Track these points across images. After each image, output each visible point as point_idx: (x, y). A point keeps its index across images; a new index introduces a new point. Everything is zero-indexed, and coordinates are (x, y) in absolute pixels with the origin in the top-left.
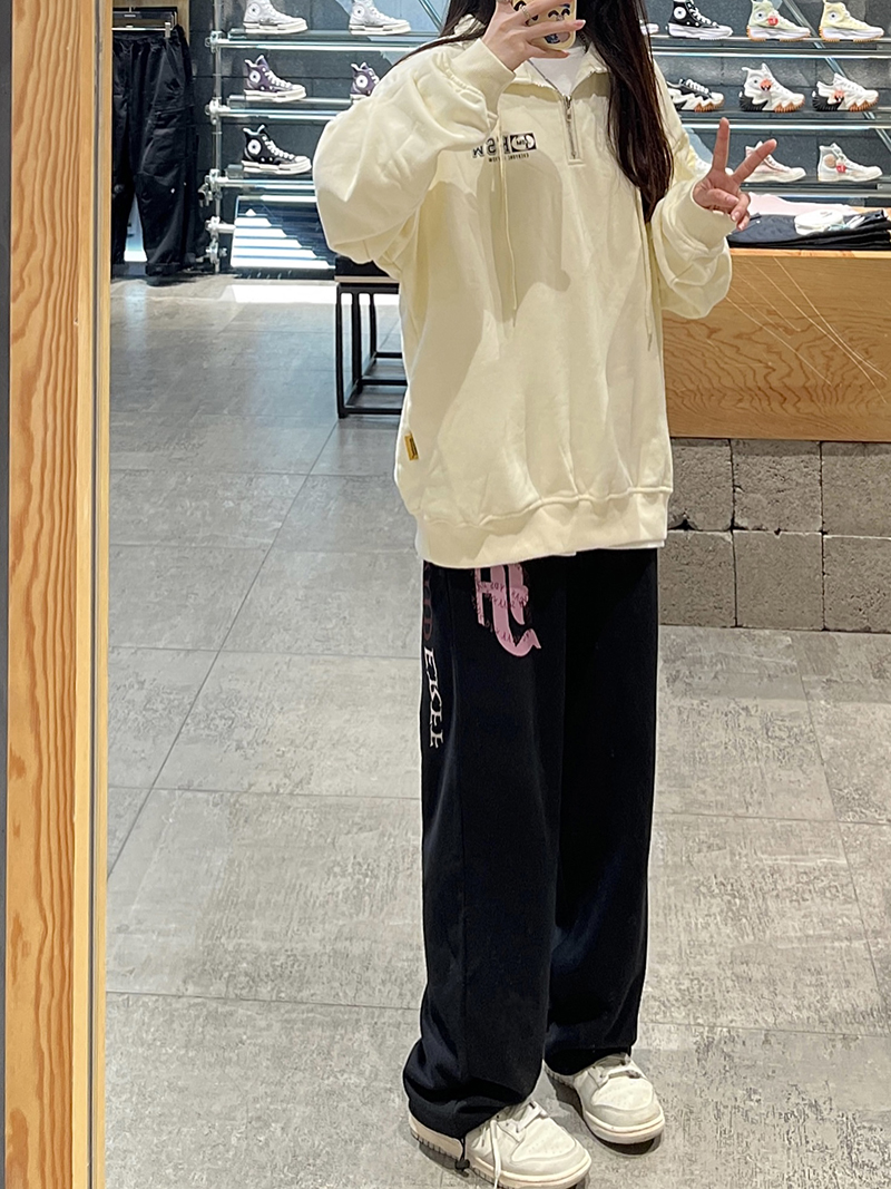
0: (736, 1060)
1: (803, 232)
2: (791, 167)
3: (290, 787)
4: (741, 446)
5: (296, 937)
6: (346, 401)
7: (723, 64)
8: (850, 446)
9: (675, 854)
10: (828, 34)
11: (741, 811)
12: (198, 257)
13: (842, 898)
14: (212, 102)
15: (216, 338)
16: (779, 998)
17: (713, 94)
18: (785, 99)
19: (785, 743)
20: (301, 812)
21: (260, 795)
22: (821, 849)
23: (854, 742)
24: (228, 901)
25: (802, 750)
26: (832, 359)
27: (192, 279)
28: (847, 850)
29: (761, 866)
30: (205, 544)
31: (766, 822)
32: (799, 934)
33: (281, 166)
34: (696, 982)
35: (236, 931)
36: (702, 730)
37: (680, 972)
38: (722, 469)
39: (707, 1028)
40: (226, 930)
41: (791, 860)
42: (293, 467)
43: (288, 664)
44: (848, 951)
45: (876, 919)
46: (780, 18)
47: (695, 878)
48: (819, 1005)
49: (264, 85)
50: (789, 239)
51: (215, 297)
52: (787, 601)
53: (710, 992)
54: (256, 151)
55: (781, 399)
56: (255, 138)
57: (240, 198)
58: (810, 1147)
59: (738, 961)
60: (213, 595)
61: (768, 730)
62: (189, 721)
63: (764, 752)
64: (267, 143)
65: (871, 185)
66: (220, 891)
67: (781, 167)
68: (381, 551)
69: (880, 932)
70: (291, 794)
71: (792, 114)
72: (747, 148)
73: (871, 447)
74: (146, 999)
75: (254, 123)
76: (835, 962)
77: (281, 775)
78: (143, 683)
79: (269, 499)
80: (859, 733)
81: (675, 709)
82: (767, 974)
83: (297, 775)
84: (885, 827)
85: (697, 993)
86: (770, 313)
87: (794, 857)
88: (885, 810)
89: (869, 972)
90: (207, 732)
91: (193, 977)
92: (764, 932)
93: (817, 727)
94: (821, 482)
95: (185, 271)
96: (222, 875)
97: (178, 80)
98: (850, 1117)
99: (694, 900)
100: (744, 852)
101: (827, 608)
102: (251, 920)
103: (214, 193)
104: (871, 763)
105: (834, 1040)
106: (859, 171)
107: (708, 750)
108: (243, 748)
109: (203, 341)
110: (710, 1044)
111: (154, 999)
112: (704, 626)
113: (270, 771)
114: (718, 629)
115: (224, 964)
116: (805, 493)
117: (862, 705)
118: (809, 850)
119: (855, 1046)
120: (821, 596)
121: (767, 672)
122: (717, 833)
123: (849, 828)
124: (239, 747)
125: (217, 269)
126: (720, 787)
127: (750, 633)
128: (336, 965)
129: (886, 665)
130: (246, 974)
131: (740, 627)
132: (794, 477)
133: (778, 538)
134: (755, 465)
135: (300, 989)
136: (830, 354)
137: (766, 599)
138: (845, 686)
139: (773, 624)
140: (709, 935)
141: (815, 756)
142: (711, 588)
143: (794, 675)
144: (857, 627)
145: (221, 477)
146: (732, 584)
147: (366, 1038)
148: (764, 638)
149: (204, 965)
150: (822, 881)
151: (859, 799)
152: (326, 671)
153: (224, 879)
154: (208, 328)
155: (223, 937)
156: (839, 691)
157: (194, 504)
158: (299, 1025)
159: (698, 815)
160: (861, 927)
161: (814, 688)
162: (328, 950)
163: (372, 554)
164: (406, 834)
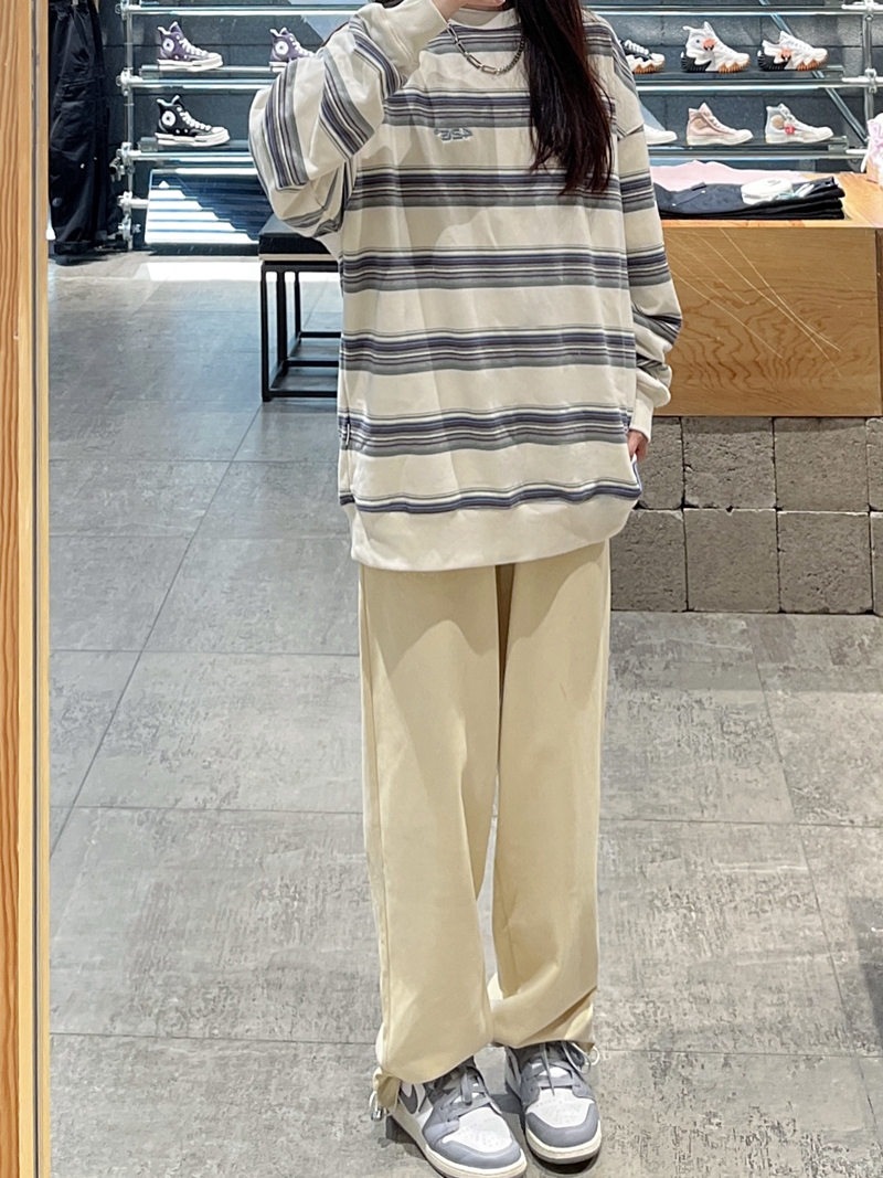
0: (694, 1083)
1: (750, 202)
2: (737, 129)
3: (217, 802)
4: (691, 424)
5: (228, 968)
6: (270, 384)
7: (663, 23)
8: (804, 421)
9: (627, 865)
11: (696, 815)
12: (109, 234)
13: (803, 908)
14: (123, 73)
15: (131, 320)
16: (739, 1021)
17: (653, 55)
18: (729, 59)
19: (742, 739)
20: (229, 830)
21: (186, 811)
22: (780, 855)
23: (813, 735)
24: (156, 928)
25: (758, 746)
26: (783, 332)
27: (103, 257)
28: (809, 854)
29: (718, 875)
30: (124, 533)
31: (722, 826)
32: (759, 949)
33: (197, 137)
34: (651, 1005)
35: (165, 962)
36: (654, 726)
37: (635, 995)
38: (673, 448)
39: (664, 1054)
40: (155, 961)
41: (749, 868)
42: (216, 454)
43: (212, 664)
44: (811, 966)
45: (839, 930)
47: (648, 891)
48: (781, 1026)
49: (178, 54)
50: (735, 209)
51: (129, 275)
52: (740, 581)
53: (666, 1015)
54: (171, 123)
55: (730, 374)
56: (169, 109)
57: (154, 171)
58: (773, 1170)
59: (695, 980)
60: (134, 589)
61: (722, 725)
62: (111, 730)
63: (720, 749)
64: (181, 114)
65: (821, 146)
66: (147, 919)
67: (727, 129)
68: (308, 537)
69: (844, 944)
70: (219, 810)
71: (737, 74)
72: (690, 110)
73: (825, 423)
74: (72, 1039)
75: (167, 94)
76: (797, 978)
77: (208, 788)
78: (60, 691)
79: (191, 488)
80: (818, 725)
81: (625, 704)
82: (726, 994)
83: (223, 788)
84: (847, 829)
85: (653, 1018)
86: (717, 286)
87: (753, 864)
88: (847, 810)
89: (833, 988)
90: (130, 742)
91: (121, 1014)
92: (722, 948)
93: (774, 720)
94: (774, 459)
95: (96, 249)
96: (149, 901)
97: (87, 51)
98: (815, 1139)
99: (648, 915)
100: (700, 861)
101: (783, 587)
102: (181, 950)
103: (126, 168)
104: (832, 759)
105: (797, 1061)
106: (809, 132)
107: (660, 748)
108: (168, 759)
109: (116, 323)
110: (666, 1069)
111: (80, 1038)
112: (653, 611)
113: (196, 784)
114: (669, 614)
115: (153, 1000)
116: (757, 470)
117: (821, 695)
118: (769, 856)
119: (820, 1067)
120: (776, 574)
121: (721, 660)
122: (671, 840)
123: (810, 831)
124: (164, 759)
125: (130, 246)
126: (674, 790)
127: (701, 617)
128: (269, 998)
129: (845, 649)
130: (177, 1010)
131: (692, 610)
132: (746, 455)
133: (730, 514)
134: (705, 443)
135: (233, 1026)
136: (781, 327)
137: (719, 579)
138: (804, 673)
139: (726, 607)
140: (664, 953)
141: (773, 752)
142: (661, 568)
143: (749, 662)
144: (815, 609)
145: (140, 465)
146: (682, 564)
147: (305, 1072)
148: (718, 623)
149: (132, 1000)
150: (782, 890)
151: (820, 799)
152: (248, 672)
153: (151, 905)
154: (122, 309)
155: (152, 970)
156: (798, 679)
157: (111, 494)
158: (234, 1061)
159: (651, 820)
160: (823, 938)
161: (771, 677)
162: (261, 981)
163: (300, 540)
164: (332, 852)
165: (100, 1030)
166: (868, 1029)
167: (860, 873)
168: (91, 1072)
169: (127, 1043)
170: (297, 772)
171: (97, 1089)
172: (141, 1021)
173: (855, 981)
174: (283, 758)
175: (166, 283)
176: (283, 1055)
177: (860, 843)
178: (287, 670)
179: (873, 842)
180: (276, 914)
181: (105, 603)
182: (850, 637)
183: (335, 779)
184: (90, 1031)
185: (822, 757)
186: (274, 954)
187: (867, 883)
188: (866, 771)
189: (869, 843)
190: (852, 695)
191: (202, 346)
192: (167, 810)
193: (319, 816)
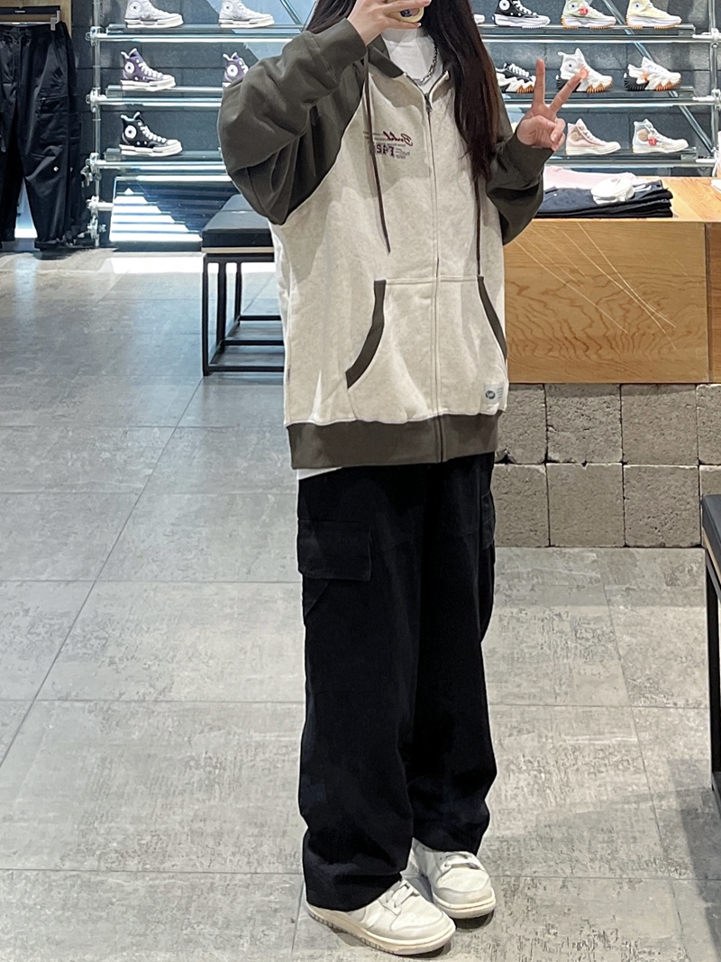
0: (538, 902)
1: (600, 202)
2: (607, 141)
3: (155, 695)
4: (553, 390)
5: (159, 820)
6: (209, 361)
7: (545, 49)
8: (646, 387)
10: (633, 22)
11: (550, 701)
13: (632, 769)
14: (92, 93)
15: (95, 307)
16: (576, 854)
18: (596, 81)
19: (590, 643)
20: (164, 716)
21: (129, 702)
22: (616, 730)
23: (647, 640)
24: (100, 791)
25: (603, 648)
26: (628, 311)
27: (74, 253)
28: (639, 729)
29: (564, 746)
30: (85, 490)
31: (570, 709)
32: (594, 800)
33: (155, 148)
34: (505, 843)
35: (107, 817)
36: (521, 634)
38: (538, 411)
39: (513, 878)
40: (99, 816)
41: (590, 740)
42: (162, 420)
43: (155, 590)
44: (636, 812)
45: (661, 785)
46: (590, 9)
47: (505, 758)
48: (609, 857)
49: (138, 76)
51: (95, 269)
52: (592, 523)
53: (517, 851)
54: (132, 135)
55: (585, 348)
56: (131, 124)
57: (118, 178)
59: (542, 825)
60: (91, 534)
61: (576, 632)
62: (68, 641)
63: (573, 651)
64: (142, 128)
65: (676, 156)
66: (93, 785)
67: (598, 141)
68: (238, 492)
69: (664, 795)
70: (156, 701)
71: (602, 94)
73: (663, 388)
74: (28, 873)
75: (130, 111)
76: (625, 822)
77: (147, 685)
78: (27, 611)
79: (142, 449)
80: (652, 632)
82: (566, 835)
83: (160, 685)
84: (672, 710)
85: (506, 852)
86: (573, 272)
87: (592, 737)
88: (672, 695)
89: (655, 828)
90: (84, 651)
91: (69, 855)
92: (565, 800)
93: (616, 628)
94: (621, 419)
96: (95, 771)
98: (633, 944)
99: (504, 776)
100: (550, 735)
101: (627, 527)
102: (121, 806)
103: (94, 175)
104: (661, 657)
105: (622, 883)
106: (669, 144)
107: (525, 651)
108: (115, 663)
109: (84, 309)
110: (515, 890)
111: (35, 873)
112: (520, 546)
113: (138, 682)
114: (534, 549)
115: (96, 845)
116: (607, 430)
117: (655, 609)
118: (606, 730)
119: (639, 888)
120: (622, 518)
121: (575, 584)
122: (527, 719)
123: (641, 712)
124: (112, 663)
125: (97, 244)
126: (534, 682)
127: (561, 552)
128: (192, 842)
129: (677, 574)
130: (116, 851)
131: (554, 546)
132: (598, 417)
133: (585, 468)
134: (565, 406)
135: (162, 862)
136: (627, 307)
137: (575, 522)
138: (642, 593)
139: (581, 543)
140: (516, 804)
141: (614, 653)
142: (528, 514)
143: (598, 585)
144: (654, 544)
145: (99, 431)
146: (545, 510)
147: (219, 896)
148: (574, 555)
149: (79, 845)
150: (616, 756)
151: (651, 687)
152: (184, 596)
153: (96, 774)
154: (88, 298)
155: (96, 822)
156: (636, 598)
157: (75, 456)
158: (162, 889)
159: (512, 705)
160: (647, 791)
161: (615, 596)
162: (186, 829)
163: (232, 494)
164: (249, 732)
165: (52, 866)
166: (681, 858)
167: (680, 743)
168: (43, 899)
169: (74, 876)
170: (222, 672)
171: (48, 912)
172: (86, 860)
173: (672, 824)
174: (211, 662)
175: (125, 275)
176: (203, 884)
177: (681, 721)
179: (691, 719)
180: (201, 779)
181: (66, 544)
182: (682, 565)
183: (253, 676)
184: (43, 867)
185: (654, 656)
186: (198, 810)
187: (686, 750)
188: (688, 667)
189: (688, 720)
190: (681, 609)
192: (113, 702)
193: (239, 705)
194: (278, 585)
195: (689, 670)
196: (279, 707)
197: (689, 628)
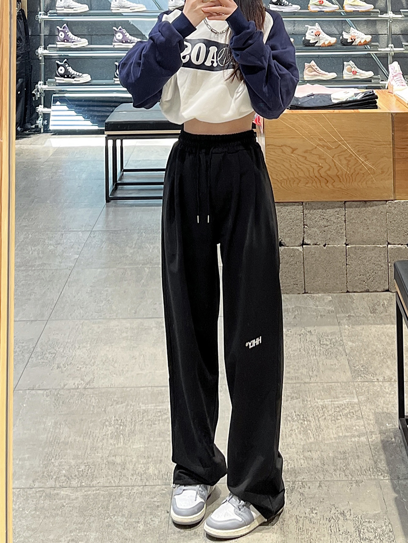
0: (306, 495)
1: (335, 102)
2: (329, 72)
3: (84, 385)
4: (308, 205)
5: (89, 457)
6: (109, 194)
7: (295, 24)
8: (359, 203)
10: (347, 8)
11: (307, 380)
12: (32, 125)
13: (355, 417)
14: (39, 49)
15: (42, 165)
16: (326, 466)
18: (327, 40)
19: (328, 347)
20: (90, 397)
21: (70, 389)
22: (345, 395)
23: (361, 344)
24: (55, 441)
25: (337, 350)
26: (349, 161)
27: (29, 136)
28: (358, 394)
29: (317, 405)
30: (40, 268)
31: (319, 384)
32: (335, 436)
33: (75, 79)
35: (59, 456)
36: (288, 343)
38: (299, 217)
39: (291, 483)
40: (54, 456)
41: (331, 401)
42: (84, 227)
43: (82, 324)
44: (358, 442)
45: (371, 426)
46: (325, 1)
48: (344, 468)
49: (66, 39)
50: (328, 105)
51: (42, 144)
52: (329, 279)
53: (292, 466)
54: (62, 72)
55: (326, 181)
56: (62, 65)
57: (54, 95)
58: (341, 532)
59: (306, 451)
60: (44, 293)
61: (320, 341)
62: (33, 356)
63: (319, 352)
64: (68, 68)
65: (368, 80)
66: (50, 437)
67: (324, 72)
68: (128, 267)
69: (373, 432)
70: (85, 388)
71: (330, 47)
72: (306, 64)
73: (368, 203)
75: (61, 58)
76: (352, 447)
77: (79, 380)
79: (72, 244)
80: (363, 339)
82: (320, 456)
83: (87, 379)
84: (376, 383)
85: (286, 467)
86: (320, 140)
87: (333, 400)
88: (376, 375)
89: (369, 451)
90: (42, 360)
91: (38, 479)
92: (319, 436)
93: (344, 338)
94: (345, 221)
95: (25, 132)
96: (51, 430)
97: (22, 38)
98: (360, 518)
99: (284, 424)
100: (309, 399)
101: (348, 281)
102: (67, 450)
103: (40, 94)
104: (369, 353)
105: (352, 483)
106: (363, 74)
107: (291, 352)
108: (60, 367)
109: (35, 167)
110: (293, 489)
111: (18, 490)
112: (289, 293)
113: (74, 377)
114: (296, 295)
115: (54, 472)
116: (337, 227)
117: (365, 327)
118: (340, 396)
119: (361, 485)
120: (345, 276)
121: (320, 314)
122: (295, 391)
123: (359, 384)
124: (58, 367)
125: (42, 131)
126: (297, 370)
127: (311, 296)
128: (109, 469)
129: (376, 307)
130: (65, 476)
131: (307, 293)
132: (332, 219)
133: (325, 248)
134: (314, 214)
135: (92, 481)
136: (349, 159)
137: (319, 279)
138: (357, 318)
139: (323, 291)
141: (343, 352)
142: (292, 275)
143: (333, 314)
144: (363, 290)
145: (47, 234)
146: (302, 272)
147: (125, 500)
148: (319, 298)
149: (43, 473)
150: (346, 410)
151: (364, 370)
152: (99, 327)
154: (38, 160)
155: (53, 459)
156: (355, 320)
157: (33, 248)
158: (92, 496)
160: (364, 430)
161: (342, 320)
162: (105, 461)
163: (124, 268)
164: (139, 404)
165: (28, 486)
166: (384, 467)
167: (381, 401)
168: (23, 505)
169: (41, 491)
170: (122, 370)
172: (47, 482)
173: (378, 447)
174: (116, 365)
175: (59, 148)
176: (115, 493)
177: (381, 389)
178: (118, 326)
179: (387, 388)
180: (112, 432)
181: (30, 299)
182: (379, 302)
183: (140, 372)
184: (23, 487)
185: (365, 353)
186: (111, 450)
187: (384, 405)
188: (384, 358)
190: (379, 326)
191: (77, 177)
192: (60, 389)
193: (133, 389)
194: (153, 319)
195: (385, 360)
196: (156, 389)
197: (384, 337)
